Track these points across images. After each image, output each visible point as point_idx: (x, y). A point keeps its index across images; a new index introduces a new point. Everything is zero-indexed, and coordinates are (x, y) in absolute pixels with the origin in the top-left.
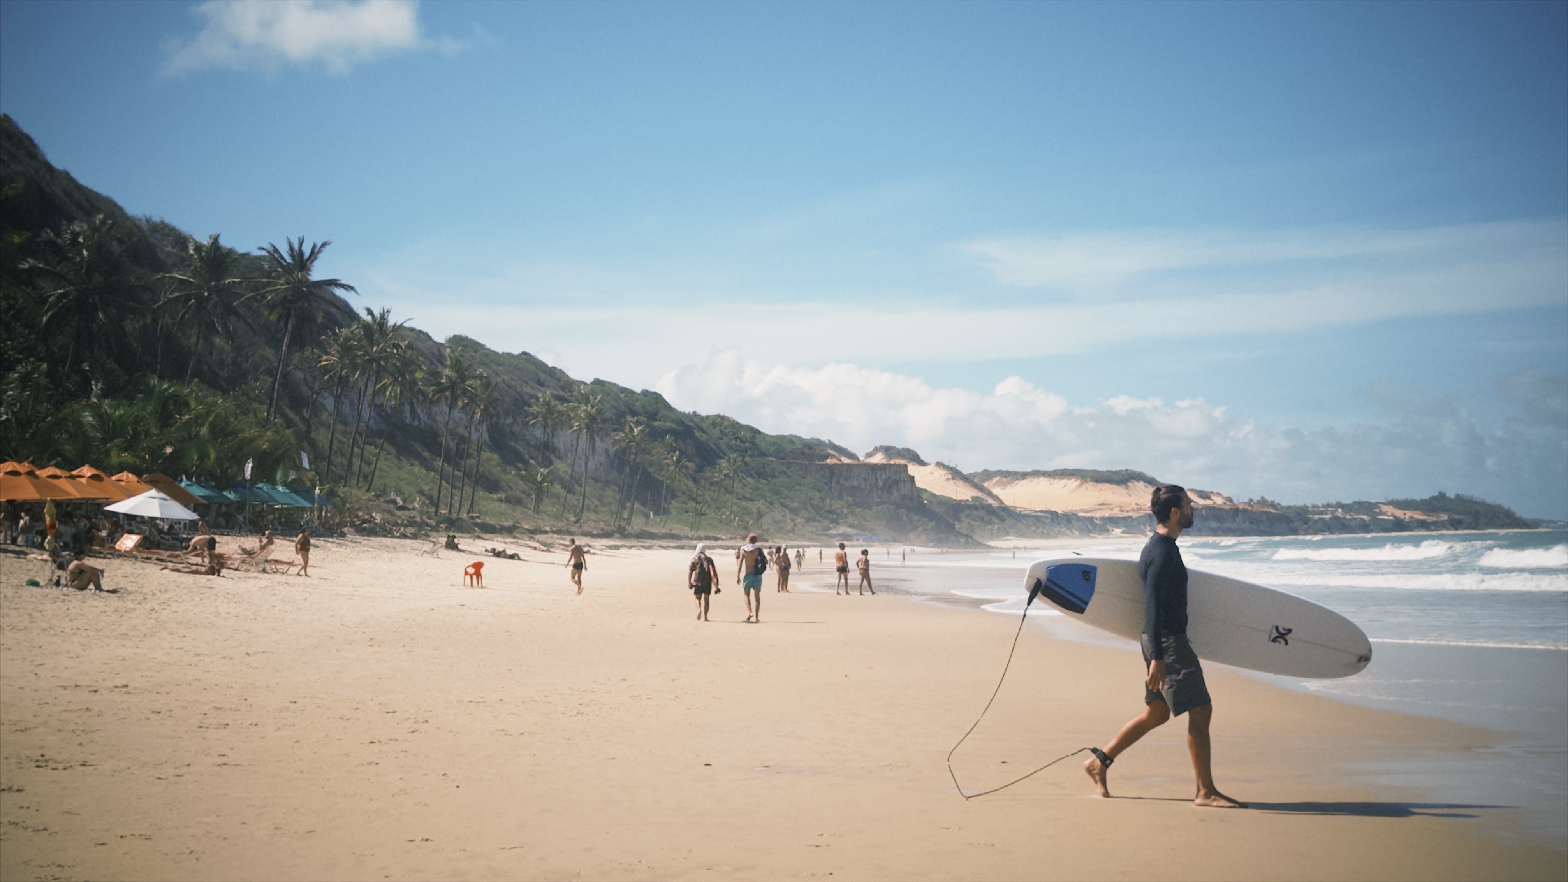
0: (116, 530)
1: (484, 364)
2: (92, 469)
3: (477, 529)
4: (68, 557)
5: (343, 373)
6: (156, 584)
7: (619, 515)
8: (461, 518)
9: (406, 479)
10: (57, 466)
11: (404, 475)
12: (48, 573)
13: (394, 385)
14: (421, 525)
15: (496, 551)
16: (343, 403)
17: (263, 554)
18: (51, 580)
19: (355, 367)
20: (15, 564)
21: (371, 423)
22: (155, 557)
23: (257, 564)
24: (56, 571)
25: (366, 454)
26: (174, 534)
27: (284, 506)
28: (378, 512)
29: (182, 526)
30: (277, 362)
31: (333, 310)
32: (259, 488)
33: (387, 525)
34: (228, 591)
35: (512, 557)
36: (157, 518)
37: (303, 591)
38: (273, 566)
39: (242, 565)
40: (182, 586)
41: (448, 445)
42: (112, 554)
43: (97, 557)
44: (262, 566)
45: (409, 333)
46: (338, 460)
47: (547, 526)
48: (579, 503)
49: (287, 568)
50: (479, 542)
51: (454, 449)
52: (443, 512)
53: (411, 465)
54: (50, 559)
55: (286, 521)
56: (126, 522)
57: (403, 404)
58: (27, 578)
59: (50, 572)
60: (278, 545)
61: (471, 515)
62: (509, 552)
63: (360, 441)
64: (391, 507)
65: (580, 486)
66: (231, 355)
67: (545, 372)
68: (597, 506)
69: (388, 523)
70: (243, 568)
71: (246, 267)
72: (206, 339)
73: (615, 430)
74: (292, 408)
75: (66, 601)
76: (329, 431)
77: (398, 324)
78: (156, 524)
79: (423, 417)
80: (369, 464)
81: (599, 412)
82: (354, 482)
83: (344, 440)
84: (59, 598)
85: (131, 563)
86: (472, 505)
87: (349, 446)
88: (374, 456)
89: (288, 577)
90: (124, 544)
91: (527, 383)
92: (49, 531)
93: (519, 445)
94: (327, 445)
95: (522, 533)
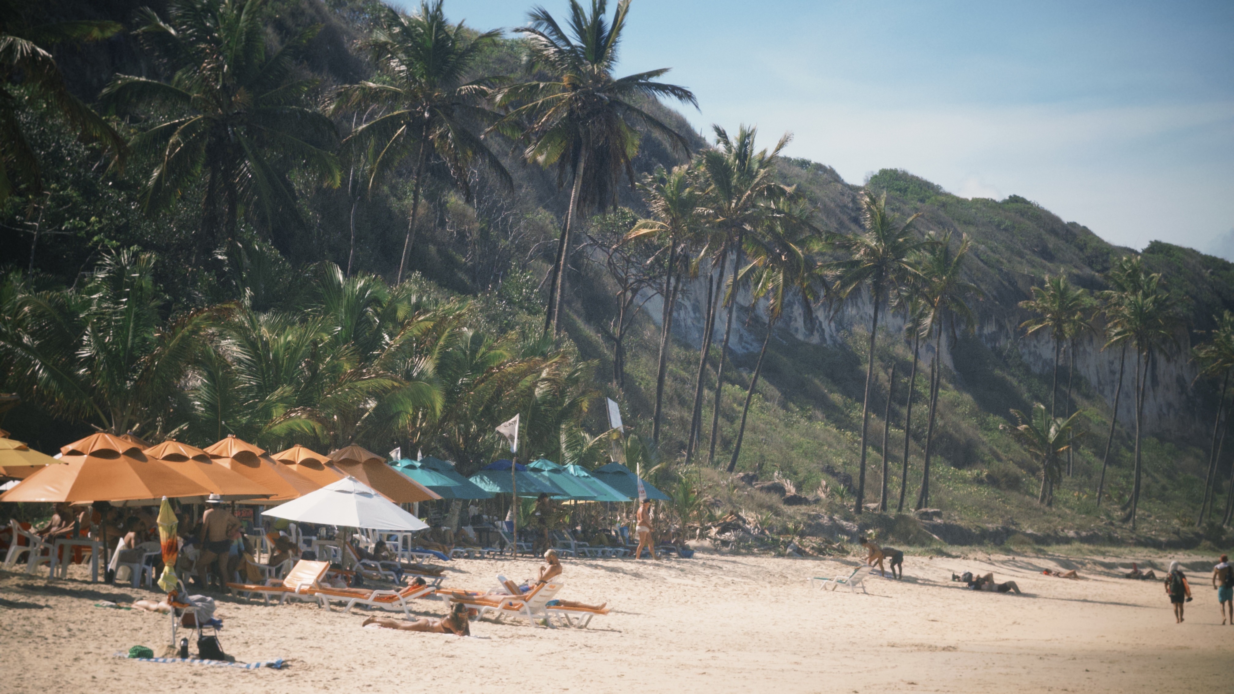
0: (284, 553)
1: (940, 223)
2: (239, 441)
3: (935, 537)
4: (200, 604)
5: (679, 250)
6: (355, 650)
7: (1208, 504)
8: (904, 518)
9: (800, 446)
10: (180, 439)
11: (796, 437)
12: (168, 634)
13: (773, 270)
14: (834, 531)
15: (974, 580)
16: (680, 306)
17: (542, 592)
18: (172, 647)
19: (698, 241)
20: (111, 619)
21: (733, 341)
22: (352, 600)
23: (534, 611)
24: (181, 629)
25: (726, 400)
26: (385, 558)
27: (579, 502)
28: (752, 510)
29: (400, 543)
30: (559, 233)
31: (657, 134)
32: (535, 470)
33: (767, 532)
34: (481, 663)
35: (1004, 589)
36: (355, 530)
37: (616, 660)
38: (562, 615)
39: (506, 612)
40: (400, 655)
41: (877, 379)
42: (278, 598)
43: (252, 603)
44: (542, 614)
45: (797, 170)
46: (675, 413)
47: (1071, 528)
48: (1128, 483)
49: (587, 617)
50: (941, 562)
51: (888, 386)
52: (872, 505)
53: (810, 418)
54: (169, 608)
55: (584, 531)
56: (301, 538)
57: (791, 304)
58: (131, 645)
59: (171, 632)
60: (571, 575)
61: (923, 510)
62: (999, 580)
63: (714, 377)
64: (774, 499)
65: (1131, 449)
66: (477, 225)
67: (1053, 232)
68: (1164, 488)
69: (771, 529)
70: (509, 620)
71: (501, 61)
72: (431, 197)
73: (1195, 340)
74: (589, 319)
75: (197, 685)
76: (657, 359)
77: (769, 154)
78: (353, 540)
79: (829, 328)
80: (731, 420)
81: (1160, 304)
82: (705, 453)
83: (684, 374)
84: (185, 680)
85: (311, 613)
86: (925, 493)
87: (694, 387)
88: (740, 405)
89: (589, 635)
90: (300, 579)
91: (1021, 255)
92: (165, 558)
93: (1013, 375)
94: (654, 384)
95: (1023, 542)
